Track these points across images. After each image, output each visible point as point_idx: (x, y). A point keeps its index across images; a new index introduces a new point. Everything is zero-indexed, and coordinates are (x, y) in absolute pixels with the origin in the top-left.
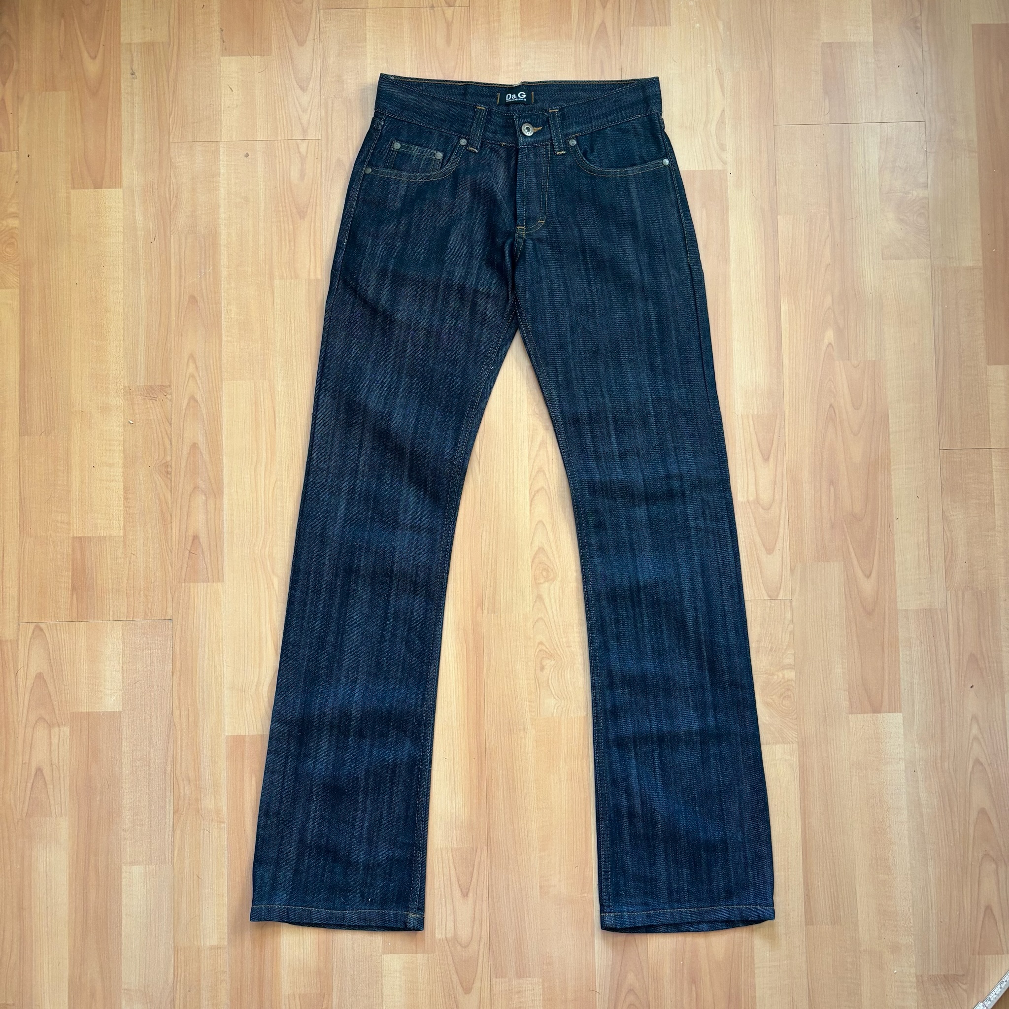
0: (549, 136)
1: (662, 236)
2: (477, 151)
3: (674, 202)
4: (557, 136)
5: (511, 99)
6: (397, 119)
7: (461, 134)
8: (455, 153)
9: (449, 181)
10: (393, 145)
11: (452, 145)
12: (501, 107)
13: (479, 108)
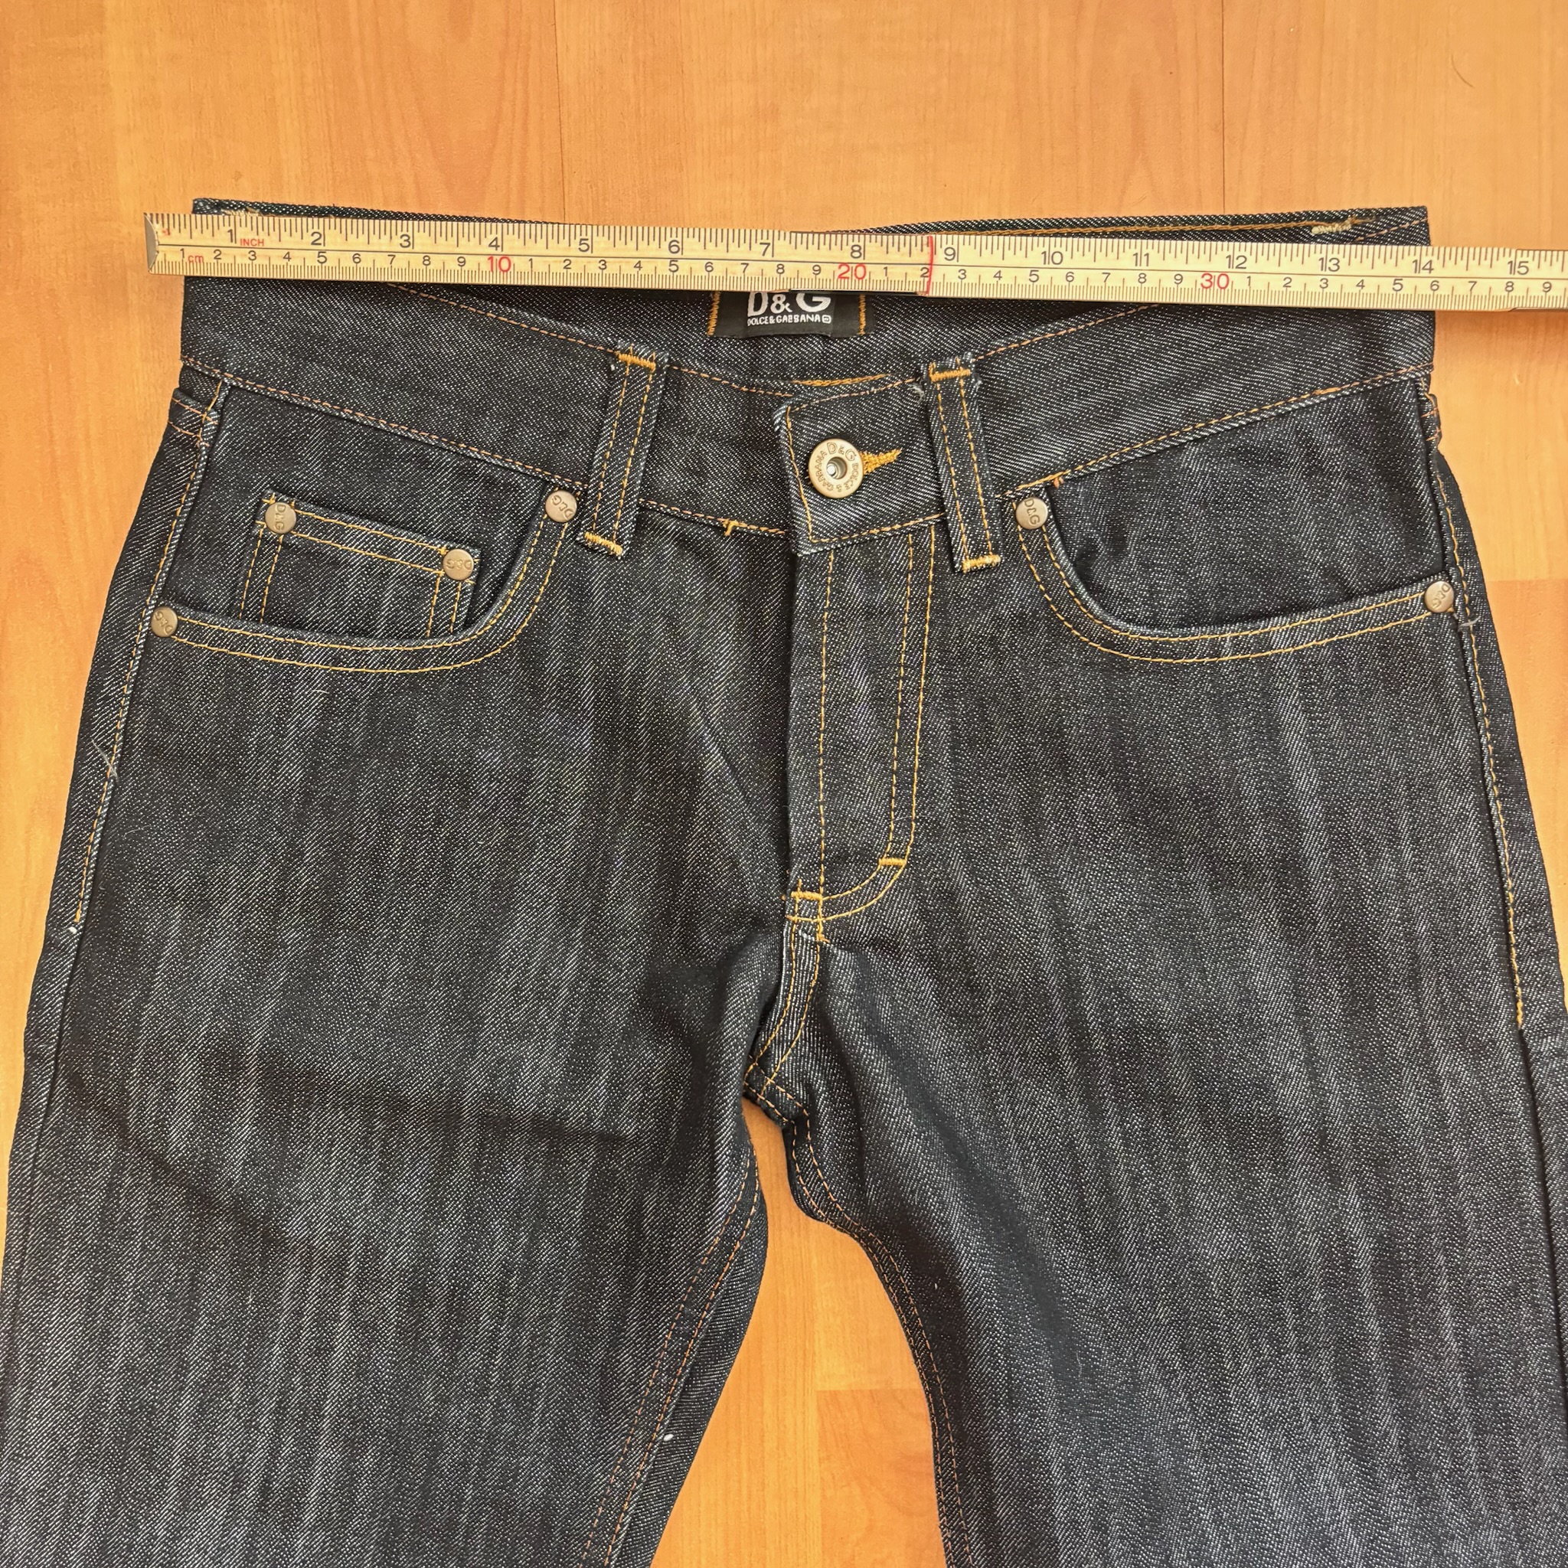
0: (928, 492)
1: (1407, 917)
2: (619, 551)
3: (1466, 771)
4: (966, 491)
5: (768, 312)
6: (279, 400)
7: (553, 473)
8: (528, 555)
9: (504, 673)
10: (264, 515)
11: (516, 518)
12: (724, 349)
13: (626, 362)
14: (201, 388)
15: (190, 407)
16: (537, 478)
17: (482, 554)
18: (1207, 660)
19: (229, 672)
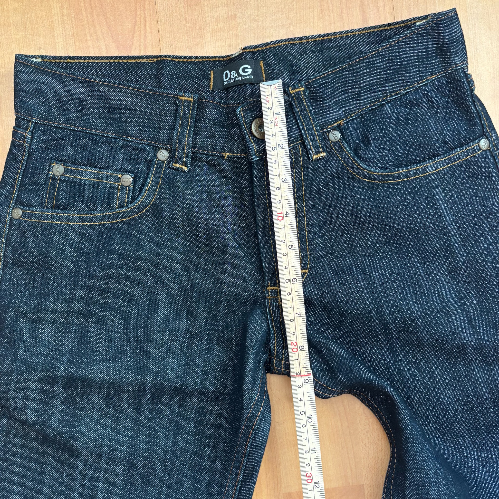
0: (296, 133)
2: (186, 169)
4: (310, 130)
5: (230, 78)
6: (54, 126)
7: (159, 143)
10: (52, 169)
11: (146, 161)
12: (216, 94)
13: (182, 100)
14: (24, 124)
15: (20, 132)
16: (153, 146)
17: (134, 176)
18: (406, 179)
19: (43, 230)
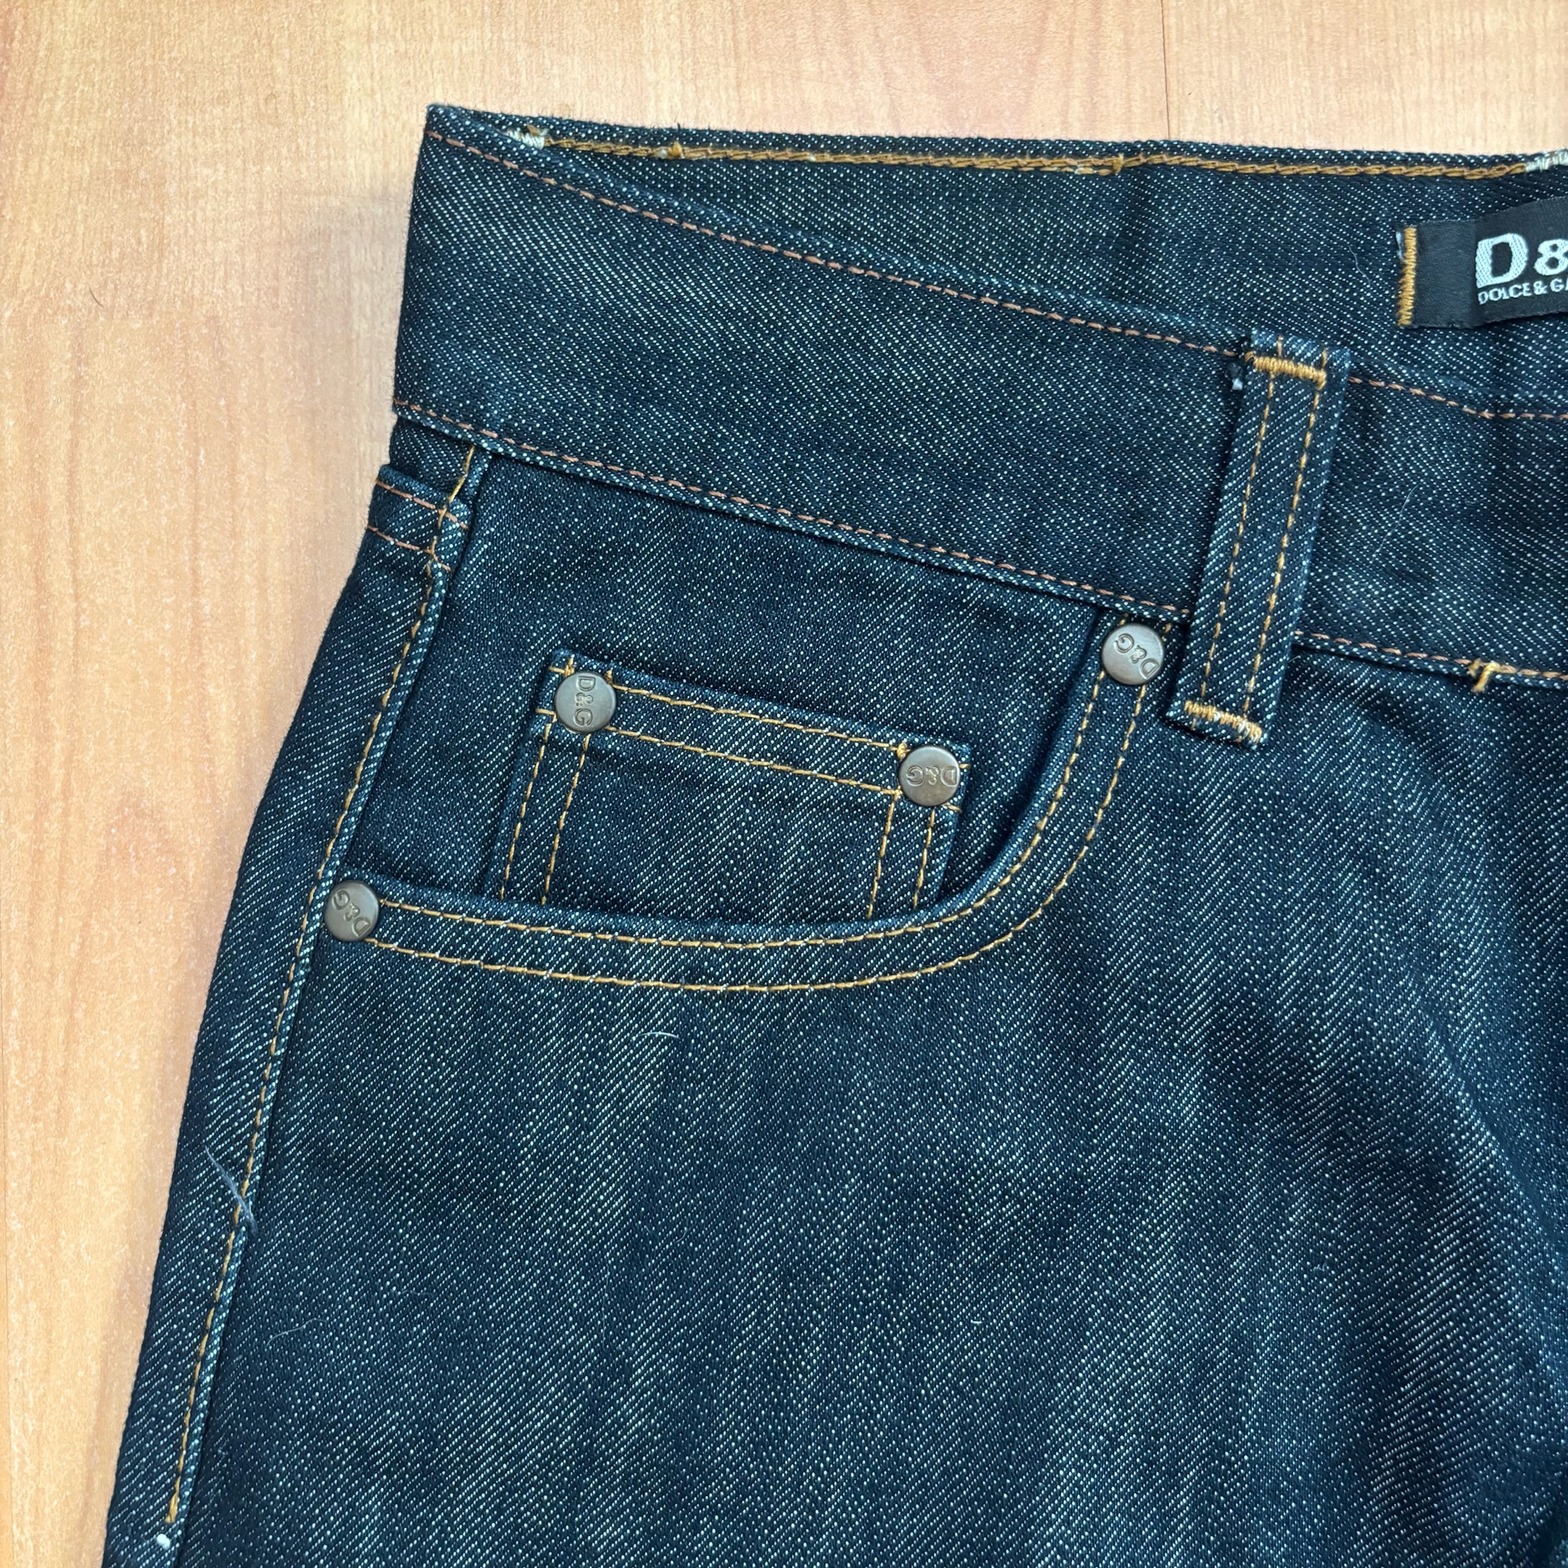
2: (1256, 733)
5: (1529, 275)
6: (582, 480)
7: (1118, 592)
8: (1074, 749)
9: (1018, 980)
10: (553, 697)
11: (1040, 683)
12: (1436, 349)
13: (1267, 372)
14: (435, 458)
15: (415, 497)
16: (1086, 603)
17: (973, 754)
19: (482, 1006)
